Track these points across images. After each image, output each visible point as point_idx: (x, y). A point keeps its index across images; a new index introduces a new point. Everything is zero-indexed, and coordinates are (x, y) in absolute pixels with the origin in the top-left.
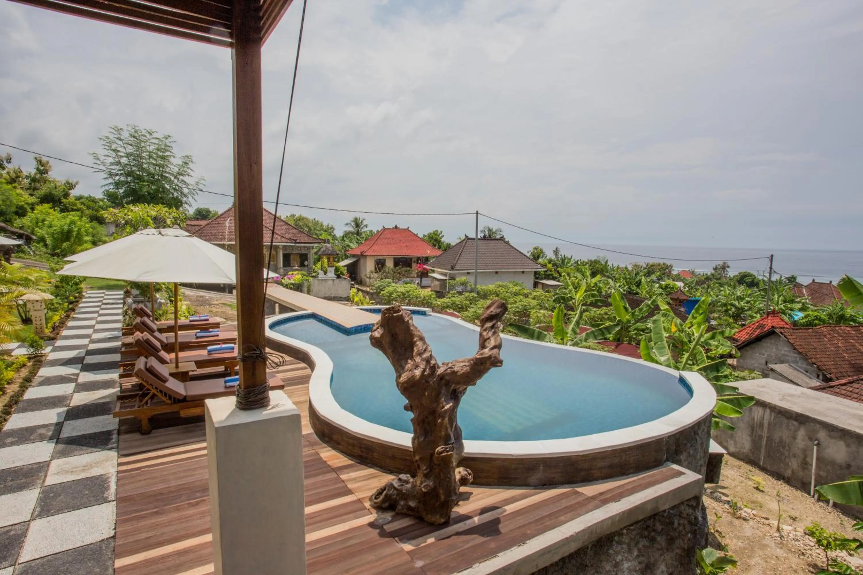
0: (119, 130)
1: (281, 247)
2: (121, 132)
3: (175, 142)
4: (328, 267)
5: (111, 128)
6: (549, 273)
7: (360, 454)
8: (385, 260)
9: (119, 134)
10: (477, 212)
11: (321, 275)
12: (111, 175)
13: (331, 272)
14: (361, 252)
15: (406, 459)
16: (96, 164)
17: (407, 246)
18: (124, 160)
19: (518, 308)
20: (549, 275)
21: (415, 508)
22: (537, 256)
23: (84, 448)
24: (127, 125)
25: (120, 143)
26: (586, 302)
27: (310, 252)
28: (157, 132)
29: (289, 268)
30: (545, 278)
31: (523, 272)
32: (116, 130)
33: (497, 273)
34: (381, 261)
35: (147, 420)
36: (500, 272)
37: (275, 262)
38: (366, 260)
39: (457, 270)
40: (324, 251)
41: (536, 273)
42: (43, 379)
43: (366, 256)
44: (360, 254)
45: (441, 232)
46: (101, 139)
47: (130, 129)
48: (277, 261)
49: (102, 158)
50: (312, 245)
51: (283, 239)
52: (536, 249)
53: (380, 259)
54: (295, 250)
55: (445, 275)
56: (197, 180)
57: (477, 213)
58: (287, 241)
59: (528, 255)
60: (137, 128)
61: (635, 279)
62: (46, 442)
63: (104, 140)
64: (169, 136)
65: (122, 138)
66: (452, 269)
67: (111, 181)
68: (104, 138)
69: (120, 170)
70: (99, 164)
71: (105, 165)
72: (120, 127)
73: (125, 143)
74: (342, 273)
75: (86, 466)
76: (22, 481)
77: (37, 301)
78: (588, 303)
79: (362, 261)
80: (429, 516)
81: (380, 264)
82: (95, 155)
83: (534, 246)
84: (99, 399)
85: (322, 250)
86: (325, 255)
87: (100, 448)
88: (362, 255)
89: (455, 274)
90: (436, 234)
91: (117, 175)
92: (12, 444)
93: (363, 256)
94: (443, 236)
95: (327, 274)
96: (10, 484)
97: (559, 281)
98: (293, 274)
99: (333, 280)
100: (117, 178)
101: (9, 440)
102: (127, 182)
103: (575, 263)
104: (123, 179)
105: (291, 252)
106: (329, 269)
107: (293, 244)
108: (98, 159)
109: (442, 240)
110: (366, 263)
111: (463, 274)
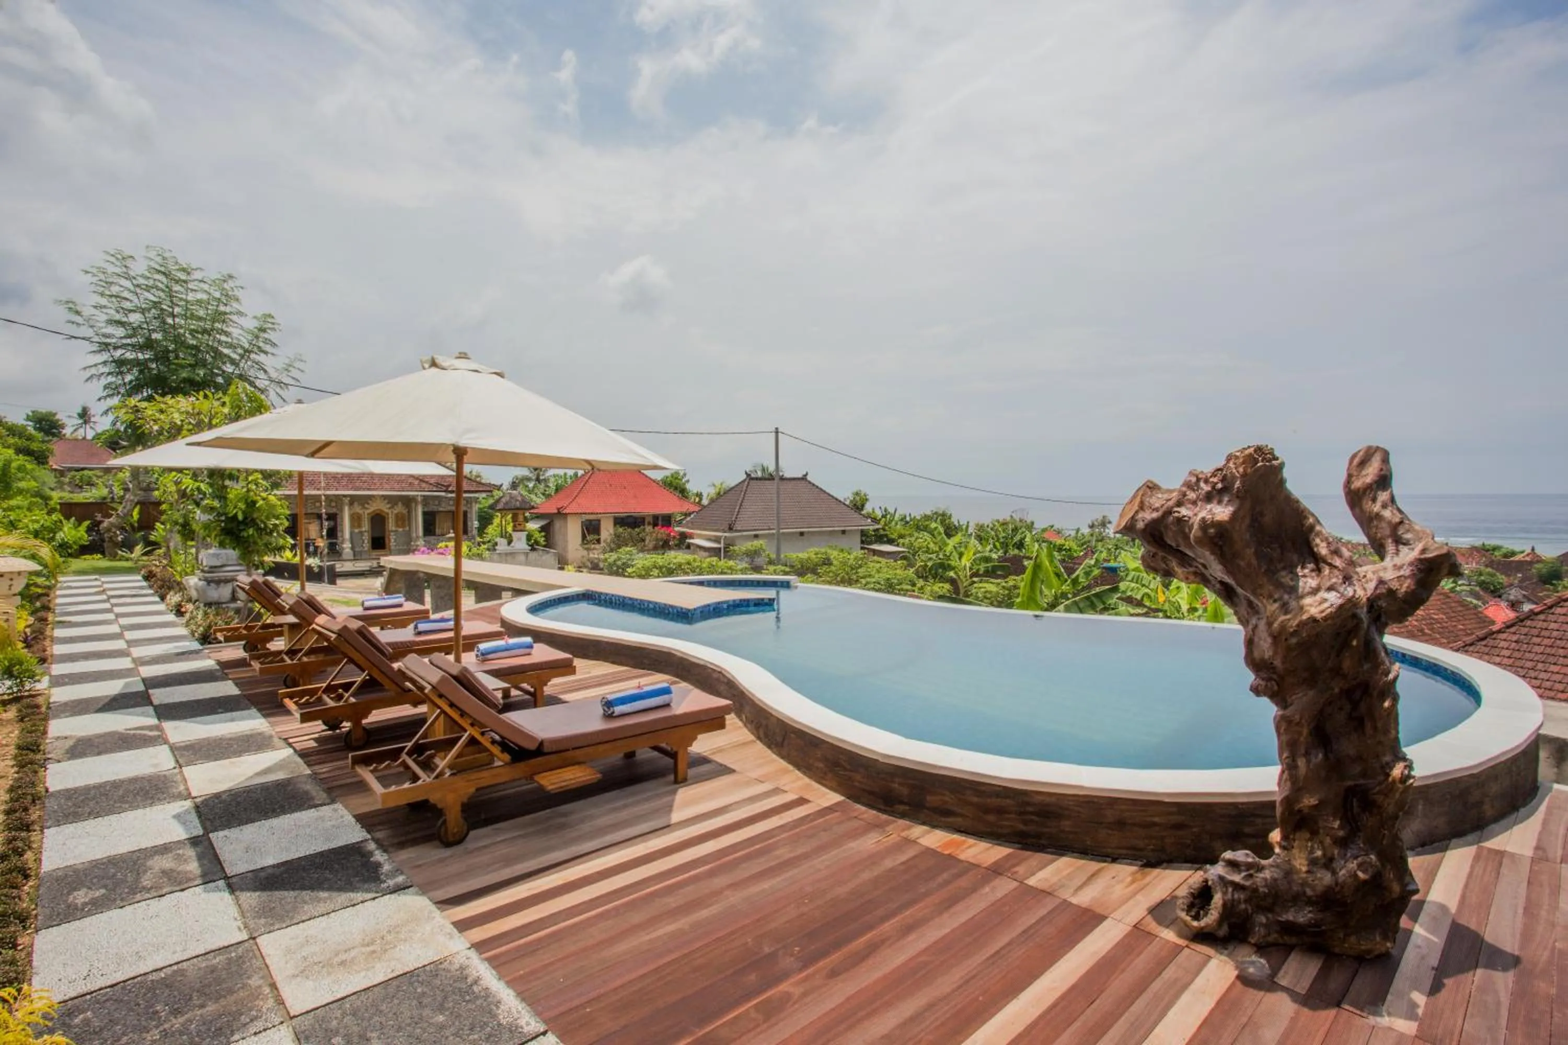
0: (124, 259)
1: (419, 499)
2: (129, 263)
3: (242, 288)
4: (514, 530)
5: (108, 253)
6: (882, 532)
7: (1021, 827)
8: (599, 521)
9: (126, 267)
10: (777, 429)
11: (502, 545)
12: (105, 347)
13: (519, 539)
14: (558, 509)
15: (1155, 824)
16: (73, 323)
17: (635, 497)
18: (135, 318)
19: (879, 583)
20: (882, 537)
21: (1310, 925)
22: (858, 505)
23: (323, 894)
24: (147, 247)
25: (127, 284)
26: (978, 570)
27: (471, 508)
28: (201, 269)
29: (433, 537)
30: (876, 542)
31: (844, 532)
32: (117, 259)
33: (802, 534)
34: (593, 523)
35: (458, 808)
36: (809, 532)
37: (407, 528)
38: (566, 522)
39: (737, 531)
40: (506, 503)
41: (863, 533)
42: (70, 743)
43: (566, 514)
44: (556, 511)
45: (685, 475)
46: (87, 272)
47: (152, 254)
48: (410, 525)
49: (87, 311)
50: (476, 495)
51: (424, 485)
52: (857, 494)
53: (590, 521)
54: (443, 505)
55: (717, 540)
56: (287, 361)
57: (777, 432)
58: (431, 488)
59: (847, 503)
60: (167, 255)
61: (1012, 538)
62: (198, 890)
63: (94, 275)
64: (231, 277)
65: (132, 273)
66: (730, 529)
67: (105, 356)
68: (95, 271)
69: (125, 337)
70: (78, 324)
71: (92, 327)
72: (127, 253)
73: (138, 286)
74: (537, 543)
75: (372, 942)
76: (209, 1008)
77: (19, 573)
78: (981, 572)
79: (558, 524)
80: (1353, 939)
81: (591, 529)
82: (71, 305)
83: (855, 490)
84: (258, 774)
85: (504, 500)
86: (510, 509)
87: (368, 891)
88: (559, 513)
89: (733, 539)
90: (676, 478)
91: (116, 348)
92: (97, 906)
93: (561, 514)
94: (688, 481)
95: (512, 544)
96: (177, 1023)
97: (898, 545)
98: (447, 546)
99: (527, 554)
100: (118, 353)
101: (81, 897)
102: (137, 363)
103: (902, 520)
104: (130, 355)
105: (435, 508)
106: (515, 535)
107: (443, 494)
108: (78, 313)
109: (688, 486)
110: (566, 527)
111: (748, 538)
